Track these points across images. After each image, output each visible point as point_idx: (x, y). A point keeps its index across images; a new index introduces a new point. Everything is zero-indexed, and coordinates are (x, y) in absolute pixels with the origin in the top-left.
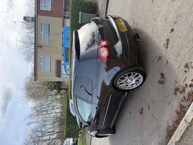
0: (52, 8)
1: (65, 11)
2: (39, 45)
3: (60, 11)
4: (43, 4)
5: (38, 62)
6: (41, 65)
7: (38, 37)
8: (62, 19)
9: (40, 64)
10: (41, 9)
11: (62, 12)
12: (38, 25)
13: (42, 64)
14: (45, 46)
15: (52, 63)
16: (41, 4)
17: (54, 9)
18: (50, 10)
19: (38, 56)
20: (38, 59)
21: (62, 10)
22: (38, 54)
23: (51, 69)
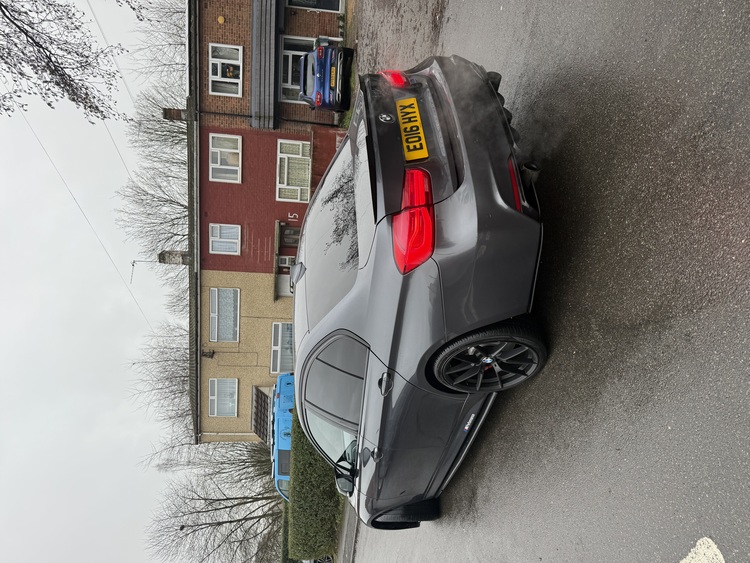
0: (244, 247)
1: (281, 253)
2: (206, 350)
3: (267, 254)
4: (217, 239)
5: (204, 394)
6: (213, 401)
7: (203, 328)
8: (273, 275)
9: (211, 398)
10: (211, 252)
11: (272, 258)
12: (203, 297)
13: (215, 398)
14: (225, 350)
15: (242, 394)
16: (211, 239)
17: (250, 249)
18: (238, 253)
19: (203, 378)
20: (203, 386)
21: (272, 253)
22: (203, 372)
23: (241, 410)
